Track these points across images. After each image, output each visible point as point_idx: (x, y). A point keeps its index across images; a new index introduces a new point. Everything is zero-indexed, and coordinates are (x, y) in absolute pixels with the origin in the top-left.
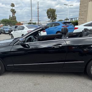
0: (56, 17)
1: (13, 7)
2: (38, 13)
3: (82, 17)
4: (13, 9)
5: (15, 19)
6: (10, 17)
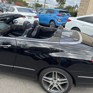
0: (65, 1)
3: (82, 8)
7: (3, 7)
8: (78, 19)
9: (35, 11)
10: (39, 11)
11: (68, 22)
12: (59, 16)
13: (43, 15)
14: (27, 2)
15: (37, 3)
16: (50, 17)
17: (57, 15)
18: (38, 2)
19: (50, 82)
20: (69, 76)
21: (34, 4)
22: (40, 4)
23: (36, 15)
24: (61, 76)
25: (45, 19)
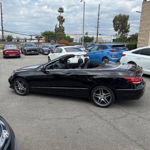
1: (62, 13)
2: (98, 23)
4: (61, 16)
5: (63, 30)
6: (56, 27)
7: (44, 48)
8: (133, 53)
9: (84, 49)
10: (89, 48)
11: (122, 57)
12: (113, 51)
13: (94, 53)
14: (71, 37)
15: (86, 36)
16: (102, 53)
17: (110, 51)
18: (87, 34)
19: (99, 97)
20: (112, 91)
21: (82, 38)
22: (91, 36)
23: (85, 53)
24: (105, 92)
25: (97, 57)
